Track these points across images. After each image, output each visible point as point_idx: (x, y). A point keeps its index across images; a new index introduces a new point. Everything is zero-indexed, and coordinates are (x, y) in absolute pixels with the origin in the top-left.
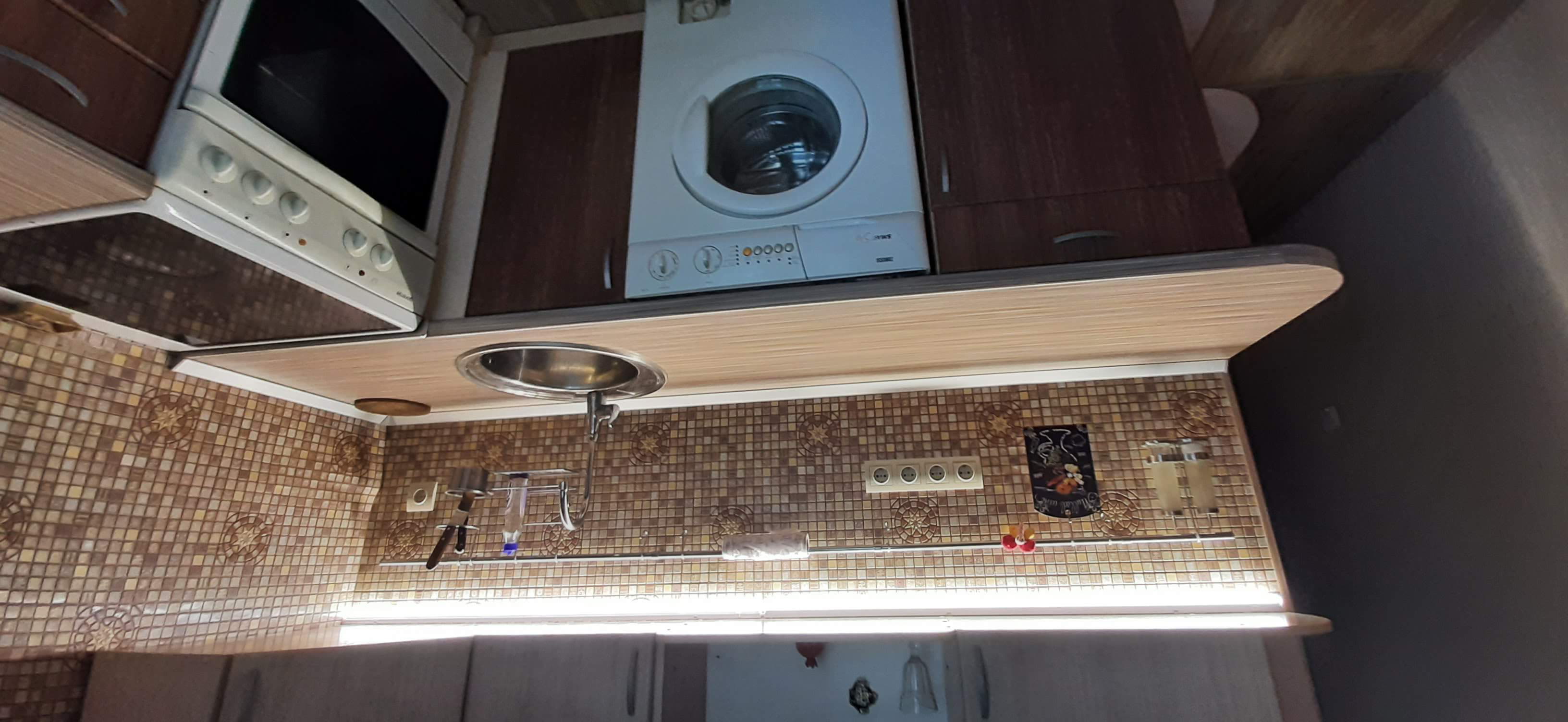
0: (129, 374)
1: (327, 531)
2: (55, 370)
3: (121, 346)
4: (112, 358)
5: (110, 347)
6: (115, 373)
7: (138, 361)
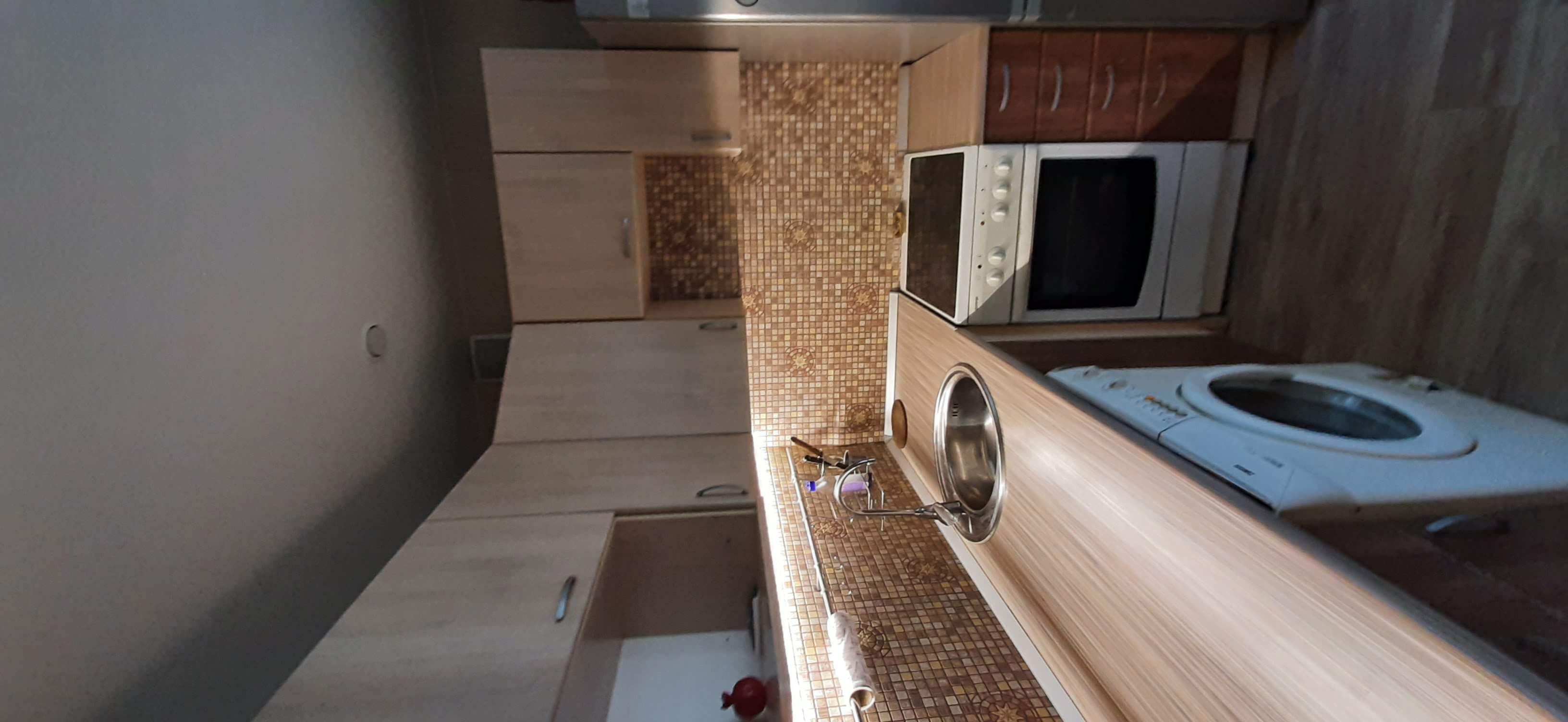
0: (883, 273)
1: (807, 414)
2: (877, 241)
3: (897, 266)
4: (889, 263)
5: (894, 261)
6: (882, 267)
7: (891, 275)
